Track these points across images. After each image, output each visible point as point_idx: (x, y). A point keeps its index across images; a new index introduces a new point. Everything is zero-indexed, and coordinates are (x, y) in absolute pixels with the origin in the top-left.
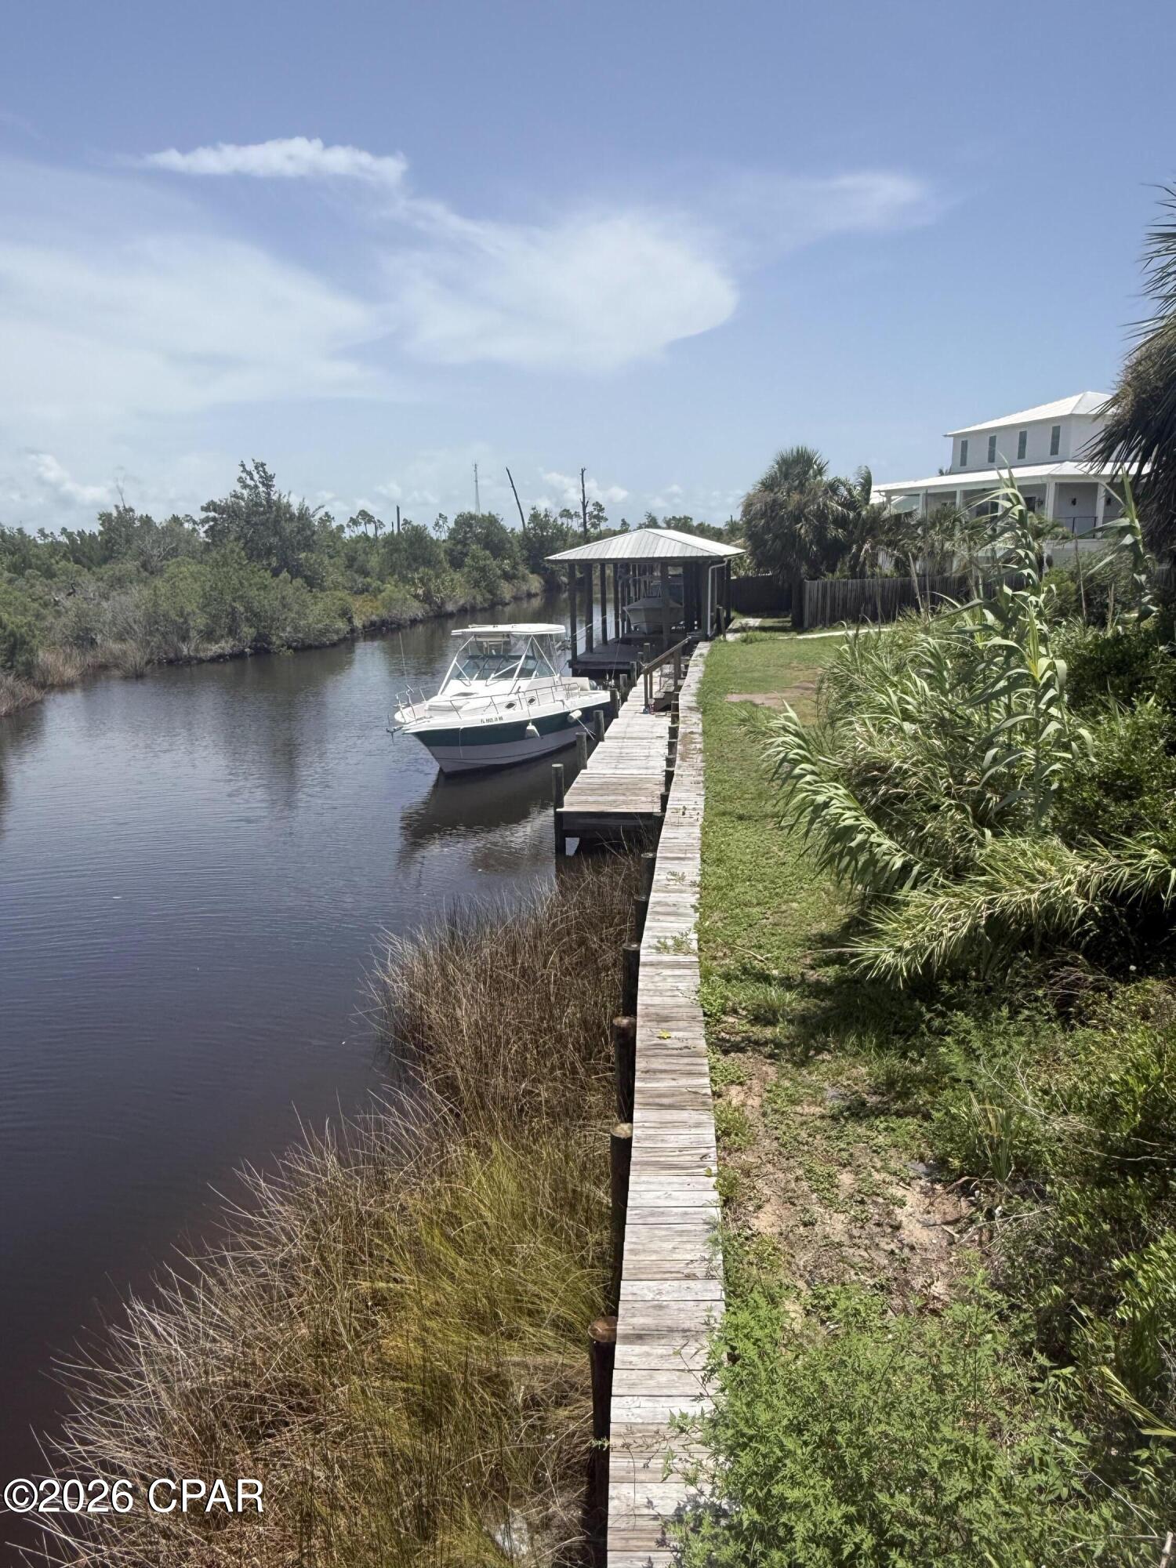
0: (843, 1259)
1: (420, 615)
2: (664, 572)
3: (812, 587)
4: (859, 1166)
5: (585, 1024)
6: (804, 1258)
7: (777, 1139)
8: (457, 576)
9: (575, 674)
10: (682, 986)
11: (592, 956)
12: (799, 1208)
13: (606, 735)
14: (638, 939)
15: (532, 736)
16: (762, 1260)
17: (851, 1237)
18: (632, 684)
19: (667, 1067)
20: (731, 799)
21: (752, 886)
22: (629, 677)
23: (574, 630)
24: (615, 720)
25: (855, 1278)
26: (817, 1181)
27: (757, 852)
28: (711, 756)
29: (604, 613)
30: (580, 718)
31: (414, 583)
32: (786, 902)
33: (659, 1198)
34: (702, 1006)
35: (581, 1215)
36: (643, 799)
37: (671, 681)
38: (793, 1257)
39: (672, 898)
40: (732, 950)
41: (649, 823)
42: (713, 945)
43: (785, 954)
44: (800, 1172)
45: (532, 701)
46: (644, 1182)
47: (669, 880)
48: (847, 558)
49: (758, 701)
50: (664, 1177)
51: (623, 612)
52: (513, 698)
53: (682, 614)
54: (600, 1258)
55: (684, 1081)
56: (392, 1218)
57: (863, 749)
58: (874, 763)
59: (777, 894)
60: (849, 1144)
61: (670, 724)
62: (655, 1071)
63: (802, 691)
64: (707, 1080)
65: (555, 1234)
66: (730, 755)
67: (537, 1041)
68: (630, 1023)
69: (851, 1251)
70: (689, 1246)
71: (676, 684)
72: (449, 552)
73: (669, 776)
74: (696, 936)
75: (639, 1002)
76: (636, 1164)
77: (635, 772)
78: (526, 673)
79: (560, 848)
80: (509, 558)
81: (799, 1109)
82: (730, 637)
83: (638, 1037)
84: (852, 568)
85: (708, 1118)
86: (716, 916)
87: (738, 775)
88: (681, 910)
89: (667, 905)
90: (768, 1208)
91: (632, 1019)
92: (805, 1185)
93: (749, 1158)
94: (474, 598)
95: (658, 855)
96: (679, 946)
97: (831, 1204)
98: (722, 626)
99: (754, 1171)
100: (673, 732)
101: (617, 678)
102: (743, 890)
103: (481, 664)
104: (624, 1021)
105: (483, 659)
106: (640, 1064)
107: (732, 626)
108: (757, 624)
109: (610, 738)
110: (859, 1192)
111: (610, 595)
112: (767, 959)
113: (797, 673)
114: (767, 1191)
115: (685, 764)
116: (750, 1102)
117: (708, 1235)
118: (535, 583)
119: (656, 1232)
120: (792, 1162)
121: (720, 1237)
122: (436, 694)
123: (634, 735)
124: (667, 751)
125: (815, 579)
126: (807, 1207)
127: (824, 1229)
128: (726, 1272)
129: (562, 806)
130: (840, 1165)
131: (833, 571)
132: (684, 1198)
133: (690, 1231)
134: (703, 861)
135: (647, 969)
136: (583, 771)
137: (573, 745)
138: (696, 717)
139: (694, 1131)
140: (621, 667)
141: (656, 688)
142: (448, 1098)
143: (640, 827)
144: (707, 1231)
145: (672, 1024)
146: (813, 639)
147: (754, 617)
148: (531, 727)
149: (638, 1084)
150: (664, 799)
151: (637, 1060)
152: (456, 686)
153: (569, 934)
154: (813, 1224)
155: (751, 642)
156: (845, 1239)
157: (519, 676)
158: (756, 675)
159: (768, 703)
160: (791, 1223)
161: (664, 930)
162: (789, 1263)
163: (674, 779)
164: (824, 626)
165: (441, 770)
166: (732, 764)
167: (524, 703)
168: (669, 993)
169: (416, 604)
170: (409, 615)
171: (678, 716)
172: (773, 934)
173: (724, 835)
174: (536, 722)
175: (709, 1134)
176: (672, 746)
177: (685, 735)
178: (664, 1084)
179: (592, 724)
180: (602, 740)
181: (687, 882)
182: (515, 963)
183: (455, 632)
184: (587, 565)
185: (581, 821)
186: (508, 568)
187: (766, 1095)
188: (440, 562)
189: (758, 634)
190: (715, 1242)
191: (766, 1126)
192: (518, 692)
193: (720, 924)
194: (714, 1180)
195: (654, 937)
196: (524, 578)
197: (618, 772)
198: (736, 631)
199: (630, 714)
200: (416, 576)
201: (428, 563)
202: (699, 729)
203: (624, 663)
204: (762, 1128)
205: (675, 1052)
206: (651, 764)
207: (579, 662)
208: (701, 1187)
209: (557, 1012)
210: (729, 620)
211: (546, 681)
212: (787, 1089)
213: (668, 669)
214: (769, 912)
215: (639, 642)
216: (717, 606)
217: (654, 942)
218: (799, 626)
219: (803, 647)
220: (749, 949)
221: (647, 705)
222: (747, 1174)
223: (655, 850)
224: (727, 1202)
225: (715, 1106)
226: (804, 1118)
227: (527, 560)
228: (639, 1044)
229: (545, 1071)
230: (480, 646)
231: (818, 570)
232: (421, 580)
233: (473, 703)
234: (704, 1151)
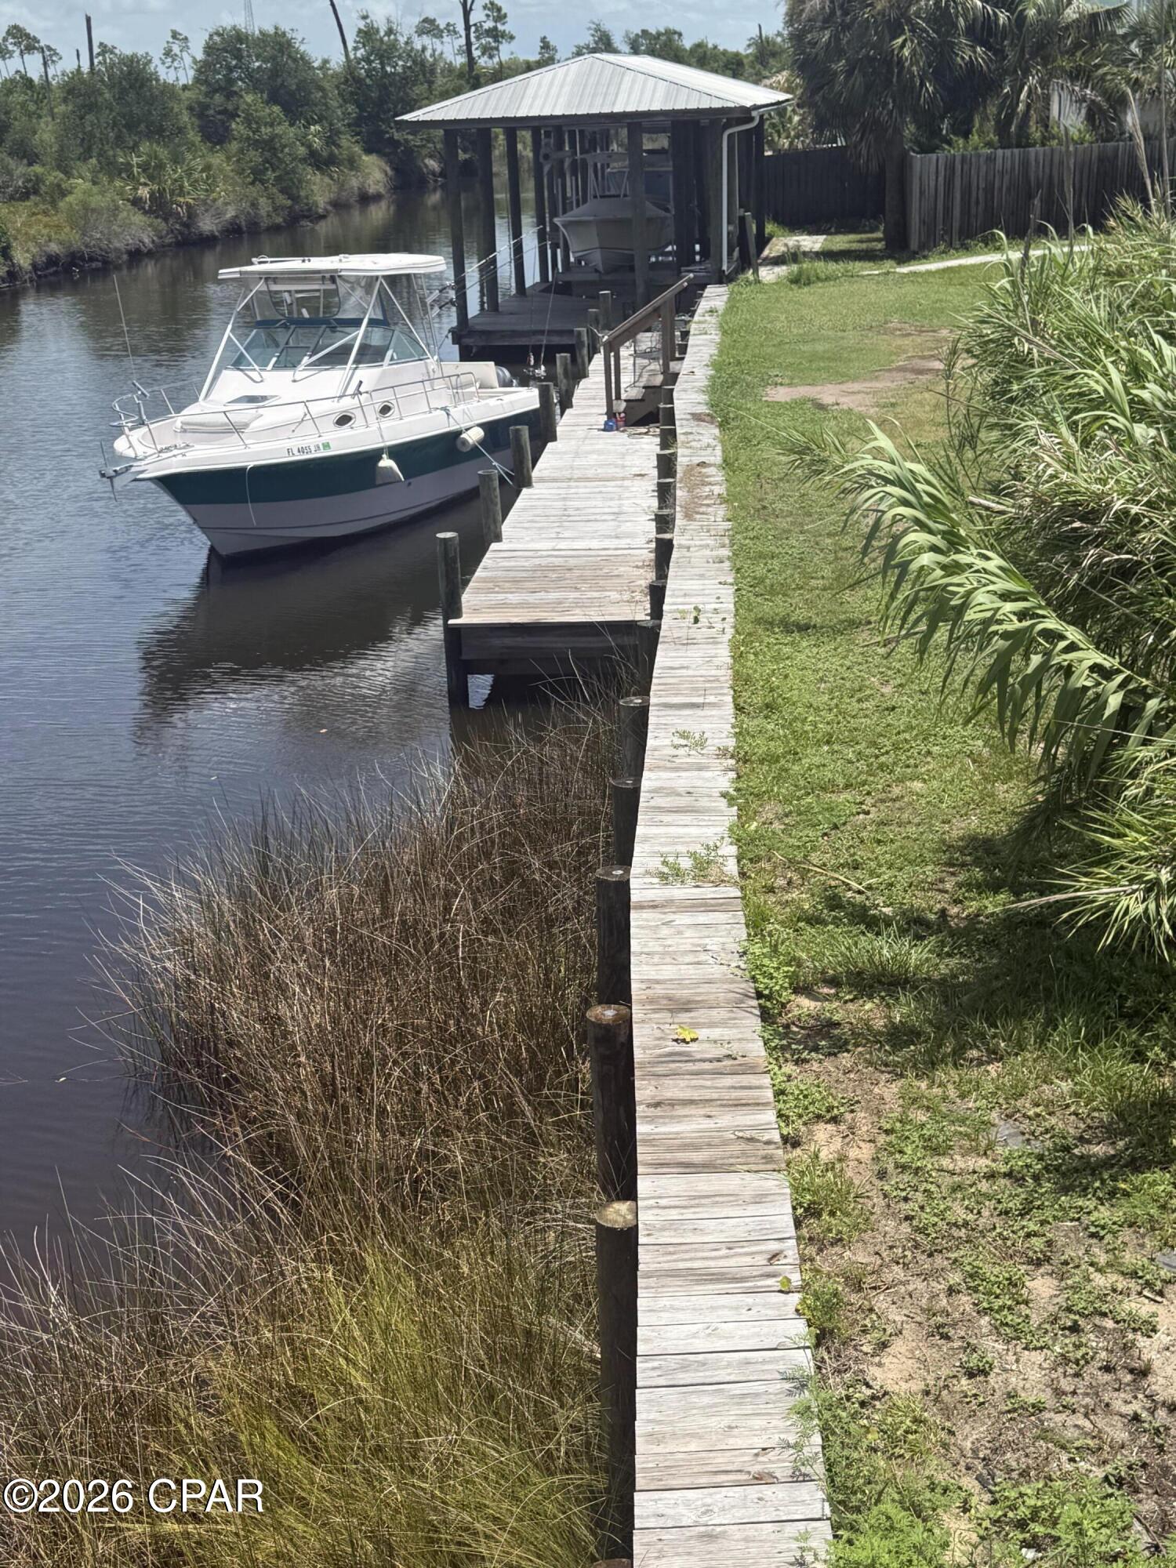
0: (1045, 1434)
1: (147, 239)
2: (634, 145)
3: (926, 168)
4: (1066, 1263)
5: (528, 1023)
6: (971, 1435)
7: (908, 1218)
8: (217, 160)
9: (466, 356)
10: (713, 944)
11: (532, 895)
12: (956, 1345)
13: (535, 474)
14: (625, 858)
15: (389, 478)
16: (894, 1442)
17: (1059, 1393)
18: (581, 374)
19: (696, 1095)
20: (783, 590)
21: (833, 752)
22: (574, 360)
23: (459, 268)
24: (550, 445)
25: (1068, 1467)
26: (989, 1293)
27: (840, 688)
28: (742, 507)
29: (517, 232)
30: (483, 442)
31: (131, 177)
32: (900, 780)
33: (695, 1335)
34: (754, 979)
35: (543, 1376)
36: (614, 596)
37: (656, 366)
38: (951, 1433)
39: (683, 781)
40: (804, 874)
41: (627, 641)
42: (768, 866)
43: (903, 878)
44: (955, 1278)
45: (385, 410)
46: (664, 1309)
47: (676, 747)
48: (992, 110)
49: (827, 399)
50: (703, 1297)
51: (555, 228)
52: (347, 404)
53: (670, 231)
54: (582, 1453)
55: (727, 1120)
56: (181, 1404)
57: (1053, 477)
58: (1075, 504)
59: (882, 767)
60: (1043, 1223)
61: (658, 450)
62: (673, 1103)
63: (911, 376)
64: (770, 1116)
65: (495, 1414)
66: (779, 505)
67: (439, 1059)
68: (617, 1017)
69: (1059, 1418)
70: (758, 1423)
71: (665, 370)
72: (200, 111)
73: (664, 552)
74: (733, 850)
75: (633, 976)
76: (648, 1275)
77: (595, 544)
78: (370, 354)
79: (458, 695)
80: (319, 121)
81: (945, 1162)
82: (767, 274)
83: (636, 1042)
84: (1002, 128)
85: (778, 1186)
86: (770, 810)
87: (796, 543)
88: (704, 803)
89: (674, 793)
90: (898, 1346)
91: (623, 1010)
92: (965, 1301)
93: (859, 1256)
94: (254, 205)
95: (653, 700)
96: (703, 869)
97: (1017, 1333)
98: (749, 254)
99: (869, 1279)
100: (666, 465)
101: (550, 361)
102: (817, 760)
103: (282, 337)
104: (609, 1013)
105: (285, 327)
106: (644, 1091)
107: (771, 251)
108: (817, 247)
109: (542, 480)
110: (1069, 1310)
111: (528, 194)
112: (869, 888)
113: (899, 342)
114: (896, 1315)
115: (694, 525)
116: (853, 1153)
117: (791, 1401)
118: (374, 173)
119: (694, 1399)
120: (939, 1261)
121: (813, 1404)
122: (196, 400)
123: (590, 473)
124: (655, 503)
125: (932, 151)
126: (973, 1341)
127: (1006, 1382)
128: (830, 1466)
129: (458, 615)
130: (1030, 1262)
131: (966, 135)
132: (744, 1335)
133: (757, 1395)
134: (739, 708)
135: (646, 915)
136: (494, 546)
137: (472, 495)
138: (709, 434)
139: (752, 1210)
140: (556, 340)
141: (626, 379)
142: (275, 1173)
143: (610, 650)
144: (790, 1393)
145: (700, 1015)
146: (929, 273)
147: (810, 233)
148: (386, 462)
149: (641, 1128)
150: (657, 594)
151: (637, 1084)
152: (232, 384)
153: (488, 855)
154: (984, 1373)
155: (808, 283)
156: (1047, 1397)
157: (357, 361)
158: (820, 347)
159: (847, 402)
160: (944, 1372)
161: (675, 840)
162: (945, 1446)
163: (675, 554)
164: (950, 245)
165: (212, 550)
166: (783, 523)
167: (372, 414)
168: (690, 958)
169: (138, 218)
170: (122, 242)
171: (673, 433)
172: (879, 842)
173: (776, 659)
174: (396, 452)
175: (781, 1216)
176: (665, 493)
177: (690, 469)
178: (690, 1126)
179: (508, 453)
180: (528, 483)
181: (710, 749)
182: (387, 912)
183: (225, 273)
184: (479, 132)
185: (496, 642)
186: (317, 143)
187: (882, 1139)
188: (181, 130)
189: (820, 265)
190: (804, 1412)
191: (885, 1196)
192: (358, 392)
193: (777, 826)
194: (795, 1299)
195: (653, 854)
196: (352, 163)
197: (562, 545)
198: (778, 261)
199: (581, 432)
200: (135, 160)
201: (158, 132)
202: (717, 457)
203: (560, 333)
204: (879, 1201)
205: (707, 1066)
206: (627, 527)
207: (472, 333)
208: (772, 1313)
209: (475, 1002)
210: (763, 241)
211: (411, 370)
212: (923, 1126)
213: (648, 340)
214: (869, 800)
215: (590, 290)
216: (741, 212)
217: (655, 864)
218: (900, 248)
219: (909, 289)
220: (836, 869)
221: (611, 414)
222: (858, 1287)
223: (645, 691)
224: (822, 1338)
225: (788, 1164)
226: (957, 1179)
227: (356, 125)
228: (638, 1055)
229: (459, 1113)
230: (275, 300)
231: (935, 132)
232: (144, 167)
233: (269, 416)
234: (774, 1246)
